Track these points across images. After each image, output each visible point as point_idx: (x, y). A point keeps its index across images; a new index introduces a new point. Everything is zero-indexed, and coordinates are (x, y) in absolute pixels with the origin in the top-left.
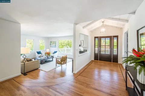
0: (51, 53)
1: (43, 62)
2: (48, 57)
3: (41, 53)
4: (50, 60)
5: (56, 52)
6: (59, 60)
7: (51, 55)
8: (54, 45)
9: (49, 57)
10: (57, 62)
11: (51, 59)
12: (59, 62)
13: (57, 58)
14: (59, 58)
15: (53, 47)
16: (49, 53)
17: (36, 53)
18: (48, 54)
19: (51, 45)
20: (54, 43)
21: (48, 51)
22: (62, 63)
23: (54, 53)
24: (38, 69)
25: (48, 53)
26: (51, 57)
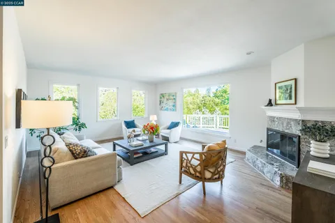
0: (160, 128)
1: (137, 156)
2: (151, 141)
3: (135, 126)
4: (160, 152)
5: (175, 125)
6: (195, 162)
7: (163, 132)
8: (171, 103)
9: (155, 140)
10: (185, 169)
11: (162, 148)
12: (195, 170)
13: (186, 153)
14: (194, 153)
15: (167, 109)
16: (157, 126)
17: (124, 126)
18: (153, 130)
19: (163, 105)
20: (172, 97)
21: (153, 120)
22: (208, 175)
23: (169, 128)
24: (112, 187)
25: (152, 128)
26: (160, 140)
